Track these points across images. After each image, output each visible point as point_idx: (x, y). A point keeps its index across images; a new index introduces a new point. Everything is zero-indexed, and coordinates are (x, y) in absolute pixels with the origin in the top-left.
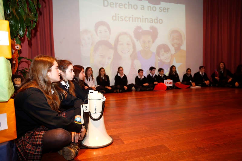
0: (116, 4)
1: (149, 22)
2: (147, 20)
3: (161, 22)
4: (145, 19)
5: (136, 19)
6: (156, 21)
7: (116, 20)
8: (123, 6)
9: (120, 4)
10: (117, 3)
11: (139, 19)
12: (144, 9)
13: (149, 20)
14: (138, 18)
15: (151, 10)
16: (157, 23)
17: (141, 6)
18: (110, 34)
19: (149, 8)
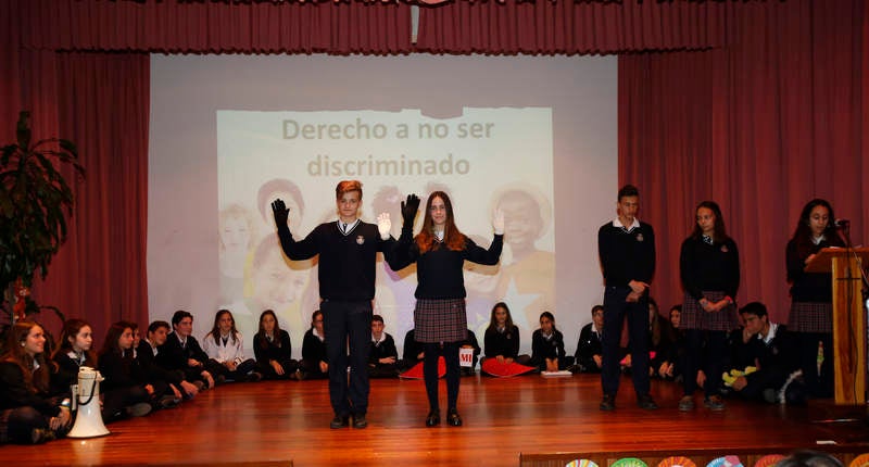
0: (321, 128)
1: (423, 172)
2: (415, 166)
3: (463, 167)
4: (411, 163)
5: (383, 167)
6: (446, 167)
7: (319, 173)
8: (341, 134)
9: (331, 126)
10: (325, 126)
11: (391, 167)
12: (406, 136)
13: (424, 166)
14: (387, 164)
15: (430, 136)
16: (450, 171)
17: (399, 126)
18: (301, 213)
19: (425, 130)
